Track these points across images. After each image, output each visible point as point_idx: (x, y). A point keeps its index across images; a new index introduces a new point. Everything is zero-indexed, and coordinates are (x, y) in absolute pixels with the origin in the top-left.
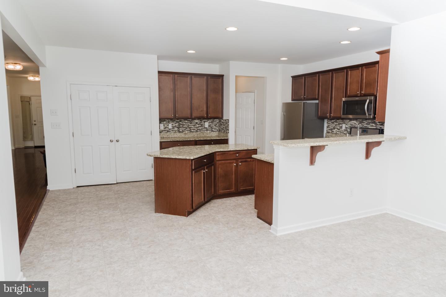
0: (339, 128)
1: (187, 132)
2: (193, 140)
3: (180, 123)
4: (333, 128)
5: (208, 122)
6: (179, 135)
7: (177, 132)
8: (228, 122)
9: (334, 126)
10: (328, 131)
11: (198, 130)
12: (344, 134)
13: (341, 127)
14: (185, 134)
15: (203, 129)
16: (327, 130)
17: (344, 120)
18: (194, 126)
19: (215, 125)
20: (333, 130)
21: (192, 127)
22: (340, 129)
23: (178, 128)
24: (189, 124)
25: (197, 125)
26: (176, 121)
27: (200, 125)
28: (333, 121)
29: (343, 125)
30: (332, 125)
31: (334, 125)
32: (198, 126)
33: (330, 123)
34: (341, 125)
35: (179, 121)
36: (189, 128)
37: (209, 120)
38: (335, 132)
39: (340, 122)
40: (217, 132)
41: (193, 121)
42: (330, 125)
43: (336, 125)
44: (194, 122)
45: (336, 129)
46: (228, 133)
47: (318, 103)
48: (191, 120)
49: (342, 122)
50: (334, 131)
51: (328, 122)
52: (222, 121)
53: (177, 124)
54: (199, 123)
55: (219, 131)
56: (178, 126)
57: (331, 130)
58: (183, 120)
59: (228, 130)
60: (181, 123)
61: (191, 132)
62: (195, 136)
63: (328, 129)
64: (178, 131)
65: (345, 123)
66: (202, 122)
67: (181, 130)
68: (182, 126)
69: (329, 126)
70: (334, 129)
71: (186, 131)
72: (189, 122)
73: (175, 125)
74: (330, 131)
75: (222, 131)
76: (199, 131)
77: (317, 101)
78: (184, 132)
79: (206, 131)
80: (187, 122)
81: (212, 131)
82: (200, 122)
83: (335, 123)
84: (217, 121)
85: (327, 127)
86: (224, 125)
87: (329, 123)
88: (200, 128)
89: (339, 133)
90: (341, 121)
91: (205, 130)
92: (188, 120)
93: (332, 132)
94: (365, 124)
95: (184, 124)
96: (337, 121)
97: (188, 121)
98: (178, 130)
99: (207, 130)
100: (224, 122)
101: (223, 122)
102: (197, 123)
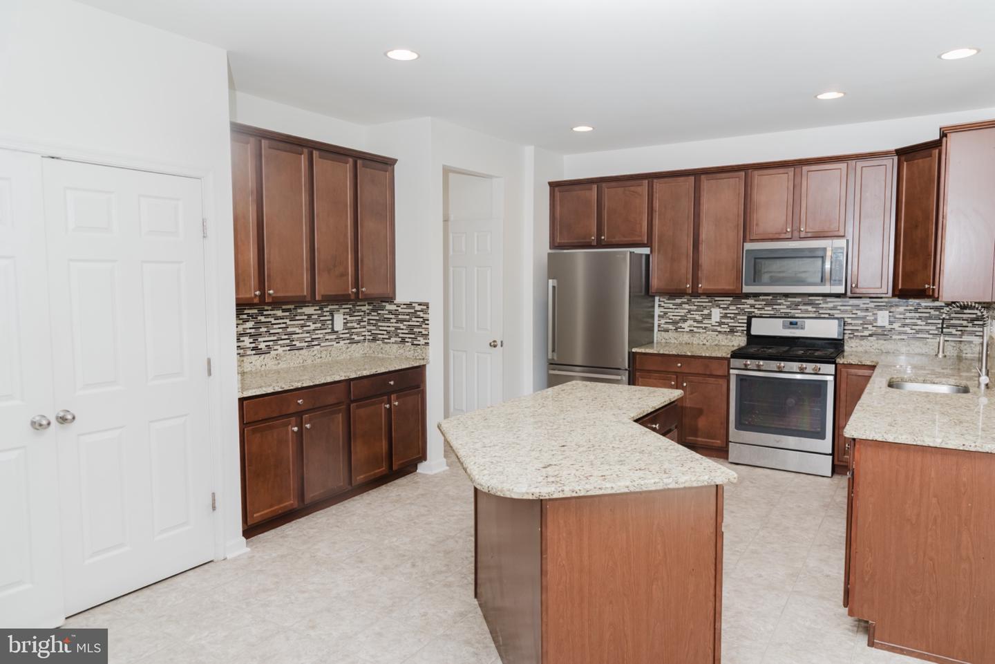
0: (701, 318)
1: (280, 350)
2: (343, 378)
3: (259, 318)
4: (679, 318)
5: (342, 311)
6: (258, 364)
7: (249, 352)
8: (425, 312)
9: (683, 314)
10: (662, 326)
11: (313, 340)
12: (717, 333)
13: (709, 316)
14: (277, 357)
15: (327, 337)
16: (659, 326)
17: (717, 299)
18: (303, 326)
19: (359, 322)
20: (679, 325)
21: (298, 330)
22: (704, 322)
23: (255, 337)
24: (287, 321)
25: (310, 324)
26: (246, 312)
27: (320, 325)
28: (678, 301)
29: (712, 309)
30: (676, 310)
31: (682, 312)
32: (313, 327)
33: (671, 306)
34: (706, 312)
35: (256, 311)
36: (286, 337)
37: (344, 306)
38: (687, 329)
39: (704, 304)
40: (366, 344)
41: (299, 311)
42: (670, 310)
43: (689, 311)
44: (301, 314)
45: (690, 322)
46: (427, 344)
47: (648, 257)
48: (292, 307)
49: (710, 304)
50: (685, 325)
51: (662, 304)
52: (393, 307)
53: (250, 324)
54: (316, 317)
55: (374, 340)
56: (253, 331)
57: (674, 323)
58: (270, 308)
59: (426, 336)
60: (263, 319)
61: (293, 348)
62: (305, 363)
63: (663, 321)
64: (254, 349)
65: (718, 306)
66: (325, 314)
67: (262, 346)
68: (265, 329)
69: (666, 313)
70: (685, 321)
71: (278, 347)
72: (287, 314)
73: (245, 326)
74: (670, 327)
75: (393, 340)
76: (316, 343)
77: (646, 251)
78: (273, 353)
79: (334, 343)
80: (279, 313)
81: (353, 342)
82: (319, 312)
83: (686, 306)
84: (364, 308)
85: (659, 316)
86: (402, 321)
87: (665, 305)
88: (320, 334)
89: (701, 330)
90: (707, 300)
91: (331, 340)
92: (284, 307)
93: (676, 329)
94: (785, 307)
95: (274, 322)
96: (693, 300)
97: (284, 311)
98: (253, 345)
99: (338, 340)
100: (400, 310)
101: (390, 312)
102: (309, 316)
